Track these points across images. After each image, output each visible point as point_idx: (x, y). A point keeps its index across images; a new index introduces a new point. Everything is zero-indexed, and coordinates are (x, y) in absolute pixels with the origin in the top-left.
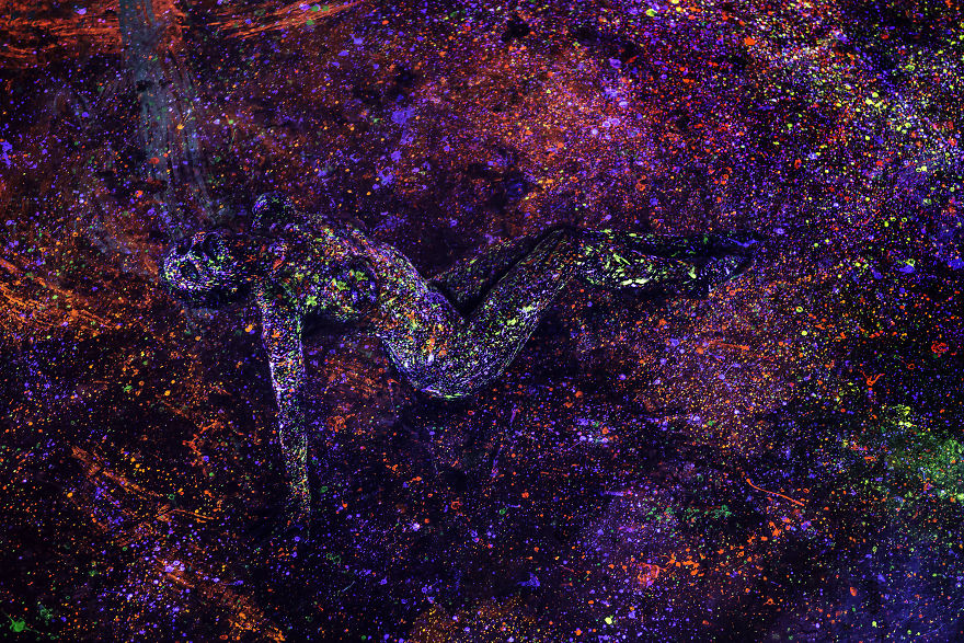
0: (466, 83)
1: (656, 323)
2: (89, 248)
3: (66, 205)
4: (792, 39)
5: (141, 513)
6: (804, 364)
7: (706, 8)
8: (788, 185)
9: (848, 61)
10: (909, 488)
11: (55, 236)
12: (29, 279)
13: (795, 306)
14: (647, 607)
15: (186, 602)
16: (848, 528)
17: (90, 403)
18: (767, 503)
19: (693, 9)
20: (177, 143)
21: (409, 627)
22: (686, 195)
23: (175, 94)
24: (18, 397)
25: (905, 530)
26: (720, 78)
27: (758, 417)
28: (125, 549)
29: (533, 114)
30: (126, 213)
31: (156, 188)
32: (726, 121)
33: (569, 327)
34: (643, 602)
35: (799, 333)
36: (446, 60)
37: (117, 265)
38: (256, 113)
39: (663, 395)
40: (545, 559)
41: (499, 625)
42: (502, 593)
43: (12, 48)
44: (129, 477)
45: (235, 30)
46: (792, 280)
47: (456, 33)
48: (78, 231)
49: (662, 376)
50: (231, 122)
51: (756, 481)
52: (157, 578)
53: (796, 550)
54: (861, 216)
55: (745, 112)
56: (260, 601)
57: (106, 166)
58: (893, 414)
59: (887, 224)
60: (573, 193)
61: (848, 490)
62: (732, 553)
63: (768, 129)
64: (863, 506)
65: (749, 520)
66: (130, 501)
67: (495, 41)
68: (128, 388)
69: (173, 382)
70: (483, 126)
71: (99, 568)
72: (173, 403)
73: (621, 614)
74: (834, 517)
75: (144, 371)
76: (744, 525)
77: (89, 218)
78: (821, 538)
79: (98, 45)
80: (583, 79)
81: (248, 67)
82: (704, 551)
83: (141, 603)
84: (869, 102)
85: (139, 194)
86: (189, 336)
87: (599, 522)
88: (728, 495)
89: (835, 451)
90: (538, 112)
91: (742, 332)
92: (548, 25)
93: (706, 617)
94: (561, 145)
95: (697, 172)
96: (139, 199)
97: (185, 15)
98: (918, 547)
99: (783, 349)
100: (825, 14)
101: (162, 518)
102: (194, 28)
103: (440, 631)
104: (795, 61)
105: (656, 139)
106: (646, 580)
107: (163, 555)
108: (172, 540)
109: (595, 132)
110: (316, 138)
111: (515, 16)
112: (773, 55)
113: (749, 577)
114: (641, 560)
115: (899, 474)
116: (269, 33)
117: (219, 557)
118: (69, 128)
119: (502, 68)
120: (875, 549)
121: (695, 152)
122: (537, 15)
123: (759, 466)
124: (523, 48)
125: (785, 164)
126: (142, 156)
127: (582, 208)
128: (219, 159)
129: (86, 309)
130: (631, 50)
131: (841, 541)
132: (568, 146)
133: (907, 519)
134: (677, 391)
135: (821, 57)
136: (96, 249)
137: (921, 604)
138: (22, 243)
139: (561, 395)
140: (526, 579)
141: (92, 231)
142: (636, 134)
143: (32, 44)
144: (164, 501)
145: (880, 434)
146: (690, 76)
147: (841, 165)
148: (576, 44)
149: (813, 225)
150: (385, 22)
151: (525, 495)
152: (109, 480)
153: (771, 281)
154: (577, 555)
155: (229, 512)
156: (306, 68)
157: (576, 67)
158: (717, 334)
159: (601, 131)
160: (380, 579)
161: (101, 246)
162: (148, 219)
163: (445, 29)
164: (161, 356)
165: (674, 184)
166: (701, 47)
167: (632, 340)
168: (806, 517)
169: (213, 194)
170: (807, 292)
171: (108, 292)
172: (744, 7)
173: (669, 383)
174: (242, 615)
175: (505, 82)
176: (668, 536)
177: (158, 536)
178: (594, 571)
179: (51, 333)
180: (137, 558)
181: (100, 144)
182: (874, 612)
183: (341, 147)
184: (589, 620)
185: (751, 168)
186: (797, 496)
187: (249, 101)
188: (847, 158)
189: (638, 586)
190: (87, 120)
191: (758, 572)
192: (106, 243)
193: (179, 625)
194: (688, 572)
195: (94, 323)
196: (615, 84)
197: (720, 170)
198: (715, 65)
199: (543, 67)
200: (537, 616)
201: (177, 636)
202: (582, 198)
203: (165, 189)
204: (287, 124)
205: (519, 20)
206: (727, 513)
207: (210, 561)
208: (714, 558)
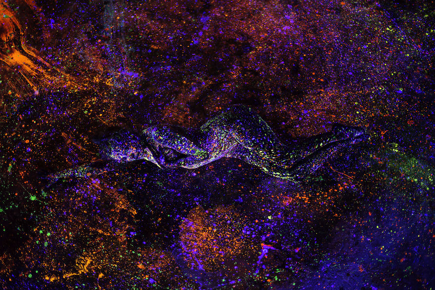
0: (230, 9)
1: (298, 103)
2: (78, 59)
3: (71, 43)
4: (359, 4)
5: (85, 160)
6: (357, 124)
8: (354, 56)
9: (381, 14)
10: (395, 175)
11: (66, 54)
12: (54, 69)
13: (355, 102)
14: (286, 213)
15: (99, 195)
16: (370, 189)
17: (71, 116)
18: (338, 176)
20: (117, 23)
21: (188, 213)
23: (118, 6)
24: (44, 112)
25: (393, 191)
26: (330, 16)
29: (256, 23)
30: (94, 48)
31: (107, 39)
32: (332, 31)
34: (284, 211)
35: (356, 112)
37: (88, 66)
38: (148, 14)
39: (299, 131)
40: (245, 191)
41: (224, 216)
42: (227, 203)
44: (83, 146)
46: (354, 92)
48: (75, 53)
49: (299, 124)
50: (138, 17)
51: (334, 168)
52: (89, 185)
53: (348, 196)
54: (383, 71)
55: (339, 29)
56: (128, 197)
57: (89, 30)
58: (391, 146)
59: (392, 74)
60: (269, 53)
61: (371, 174)
62: (322, 195)
63: (348, 35)
64: (377, 181)
65: (330, 183)
66: (81, 154)
68: (86, 112)
69: (104, 111)
70: (236, 25)
71: (67, 179)
72: (102, 119)
73: (275, 215)
74: (364, 184)
75: (93, 106)
76: (328, 185)
77: (79, 49)
78: (359, 192)
80: (277, 12)
82: (311, 193)
83: (81, 194)
84: (388, 29)
85: (100, 41)
86: (112, 94)
87: (269, 179)
88: (322, 172)
89: (367, 159)
90: (258, 22)
91: (333, 110)
93: (309, 219)
94: (266, 34)
95: (319, 49)
96: (100, 43)
98: (397, 198)
99: (348, 118)
101: (93, 162)
103: (200, 216)
104: (360, 12)
105: (304, 35)
106: (286, 203)
107: (92, 176)
109: (279, 31)
110: (170, 25)
112: (351, 9)
113: (329, 205)
114: (285, 195)
115: (392, 169)
117: (114, 179)
118: (77, 16)
119: (245, 5)
120: (380, 198)
121: (319, 41)
123: (336, 162)
125: (354, 49)
126: (102, 27)
127: (272, 58)
128: (131, 30)
129: (74, 81)
130: (296, 2)
131: (367, 194)
132: (269, 35)
133: (394, 187)
134: (305, 130)
135: (370, 11)
136: (80, 60)
137: (397, 220)
138: (53, 56)
140: (237, 198)
141: (80, 53)
142: (296, 33)
144: (95, 156)
145: (385, 153)
146: (319, 14)
147: (376, 51)
149: (363, 72)
151: (240, 166)
152: (74, 146)
153: (346, 91)
154: (259, 191)
157: (274, 6)
158: (323, 110)
159: (282, 31)
160: (177, 193)
161: (82, 59)
162: (101, 50)
164: (100, 100)
165: (310, 52)
166: (324, 4)
167: (288, 109)
168: (353, 183)
169: (128, 43)
170: (360, 97)
171: (83, 76)
173: (302, 127)
174: (121, 202)
175: (246, 10)
176: (297, 186)
178: (265, 197)
179: (59, 89)
181: (87, 22)
182: (378, 224)
183: (179, 29)
184: (262, 217)
185: (341, 49)
186: (350, 175)
187: (146, 10)
188: (378, 48)
189: (283, 205)
190: (83, 13)
191: (332, 203)
192: (84, 58)
193: (95, 204)
194: (304, 201)
195: (76, 86)
196: (289, 14)
197: (328, 48)
198: (329, 10)
199: (262, 6)
200: (240, 213)
201: (94, 208)
202: (273, 54)
203: (110, 40)
204: (159, 19)
206: (322, 179)
207: (110, 180)
208: (315, 196)
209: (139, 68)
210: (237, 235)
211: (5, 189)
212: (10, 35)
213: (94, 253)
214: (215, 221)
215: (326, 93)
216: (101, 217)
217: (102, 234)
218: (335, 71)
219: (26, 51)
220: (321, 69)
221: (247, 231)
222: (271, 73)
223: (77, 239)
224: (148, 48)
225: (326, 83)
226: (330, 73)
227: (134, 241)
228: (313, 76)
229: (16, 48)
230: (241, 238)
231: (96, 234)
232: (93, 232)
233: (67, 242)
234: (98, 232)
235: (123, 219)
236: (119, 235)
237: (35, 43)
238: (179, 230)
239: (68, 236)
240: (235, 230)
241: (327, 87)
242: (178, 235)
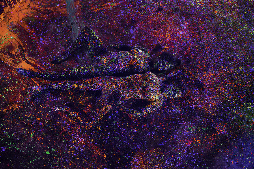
0: (148, 23)
3: (55, 54)
4: (226, 11)
5: (74, 127)
6: (226, 93)
7: (206, 3)
8: (224, 48)
9: (240, 17)
10: (250, 123)
13: (225, 79)
14: (188, 151)
15: (84, 148)
16: (235, 133)
17: (62, 101)
18: (216, 126)
19: (202, 3)
21: (134, 154)
22: (200, 51)
23: (80, 26)
24: (46, 100)
25: (249, 133)
26: (208, 21)
27: (215, 106)
28: (71, 135)
29: (163, 31)
32: (210, 32)
34: (188, 149)
35: (225, 85)
36: (143, 17)
38: (98, 30)
39: (193, 100)
40: (165, 139)
41: (154, 154)
42: (155, 147)
43: (42, 15)
44: (71, 119)
45: (94, 10)
46: (224, 72)
47: (145, 10)
49: (193, 95)
51: (214, 121)
52: (78, 142)
53: (223, 138)
54: (241, 56)
55: (214, 30)
56: (101, 148)
57: (65, 44)
58: (247, 105)
59: (247, 58)
60: (173, 50)
61: (236, 123)
63: (219, 34)
64: (239, 127)
65: (212, 130)
66: (72, 124)
67: (155, 12)
68: (70, 98)
69: (80, 96)
70: (152, 34)
71: (65, 140)
72: (80, 101)
73: (182, 152)
74: (232, 130)
75: (74, 94)
76: (211, 132)
78: (229, 135)
79: (62, 14)
80: (176, 22)
81: (96, 19)
82: (202, 137)
83: (74, 148)
84: (244, 27)
87: (177, 130)
88: (207, 124)
89: (233, 114)
90: (165, 30)
91: (212, 85)
92: (167, 8)
93: (202, 153)
94: (170, 38)
95: (202, 45)
97: (82, 6)
98: (252, 137)
99: (222, 89)
100: (234, 4)
101: (79, 128)
102: (84, 9)
103: (141, 155)
104: (227, 17)
105: (193, 37)
106: (188, 144)
107: (79, 137)
108: (81, 133)
109: (178, 35)
110: (112, 37)
111: (159, 6)
112: (221, 15)
113: (212, 144)
114: (187, 139)
115: (248, 120)
116: (101, 10)
117: (92, 137)
118: (56, 34)
119: (156, 19)
120: (241, 138)
121: (202, 40)
122: (165, 5)
123: (215, 117)
124: (161, 14)
125: (223, 43)
127: (175, 54)
130: (187, 14)
131: (234, 136)
133: (249, 131)
134: (196, 99)
135: (233, 16)
137: (252, 150)
138: (46, 63)
139: (169, 100)
140: (161, 144)
142: (188, 35)
143: (47, 13)
144: (79, 124)
145: (244, 110)
146: (201, 21)
147: (237, 43)
148: (174, 13)
149: (230, 59)
150: (129, 7)
151: (161, 124)
152: (67, 119)
153: (219, 72)
154: (172, 138)
155: (93, 127)
156: (110, 19)
157: (174, 18)
158: (206, 85)
159: (180, 35)
160: (128, 143)
162: (74, 57)
163: (142, 9)
165: (197, 48)
166: (204, 13)
168: (226, 130)
170: (228, 75)
172: (215, 3)
173: (194, 97)
174: (97, 151)
175: (157, 22)
176: (193, 134)
177: (78, 133)
178: (176, 142)
180: (73, 137)
181: (63, 38)
182: (241, 153)
183: (118, 39)
184: (175, 154)
185: (215, 44)
186: (223, 125)
188: (238, 42)
189: (186, 146)
190: (60, 32)
191: (214, 143)
193: (83, 153)
194: (198, 142)
196: (183, 23)
197: (208, 44)
198: (207, 18)
199: (166, 19)
200: (163, 152)
201: (83, 156)
202: (175, 52)
204: (106, 33)
205: (161, 6)
206: (208, 129)
207: (90, 138)
208: (204, 139)
210: (162, 165)
211: (30, 149)
212: (17, 50)
214: (150, 158)
215: (208, 74)
216: (87, 161)
218: (212, 59)
219: (29, 60)
220: (204, 59)
221: (167, 162)
225: (207, 67)
226: (209, 61)
228: (199, 64)
229: (22, 59)
230: (165, 167)
235: (99, 161)
237: (33, 55)
238: (130, 164)
240: (161, 162)
241: (208, 70)
242: (130, 167)
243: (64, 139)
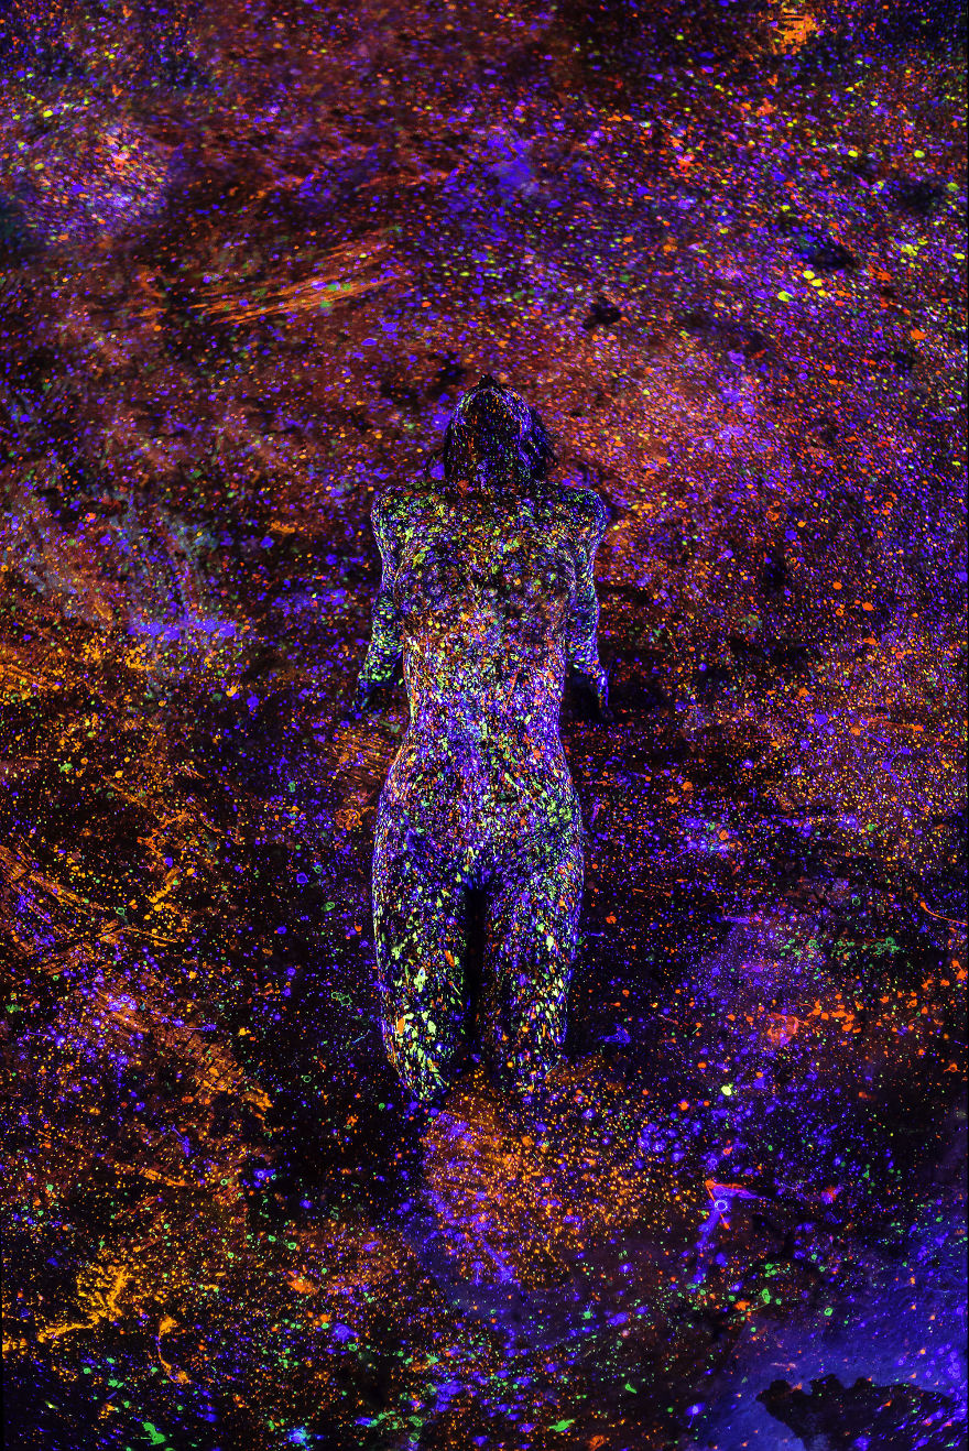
0: (534, 380)
1: (794, 693)
2: (22, 585)
5: (78, 931)
7: (859, 292)
14: (780, 1072)
15: (137, 1051)
17: (15, 786)
18: (948, 935)
19: (841, 293)
26: (879, 381)
27: (936, 820)
28: (56, 978)
29: (625, 421)
30: (73, 542)
31: (114, 510)
32: (889, 434)
33: (673, 697)
34: (776, 1066)
36: (508, 351)
37: (59, 607)
38: (249, 416)
39: (805, 788)
40: (638, 1005)
41: (572, 1094)
42: (578, 1050)
44: (64, 883)
45: (227, 314)
47: (521, 318)
48: (9, 564)
49: (803, 763)
50: (216, 427)
51: (932, 904)
52: (98, 1018)
55: (913, 424)
56: (239, 1052)
57: (50, 482)
60: (680, 522)
62: (901, 1003)
63: (944, 445)
65: (924, 958)
66: (65, 915)
67: (573, 329)
68: (66, 767)
69: (127, 760)
71: (20, 1002)
72: (126, 788)
73: (744, 1081)
75: (88, 745)
76: (917, 964)
77: (23, 548)
80: (693, 378)
81: (241, 360)
82: (861, 998)
83: (75, 1051)
85: (91, 517)
86: (150, 701)
87: (714, 957)
88: (894, 924)
90: (632, 417)
91: (915, 707)
92: (646, 309)
93: (863, 1087)
94: (663, 460)
95: (850, 499)
96: (91, 524)
97: (162, 295)
101: (106, 938)
102: (171, 311)
103: (490, 1099)
105: (793, 455)
106: (777, 1035)
107: (107, 987)
108: (119, 969)
109: (709, 445)
110: (330, 449)
111: (602, 298)
112: (949, 351)
113: (925, 1035)
114: (774, 1010)
116: (269, 318)
117: (184, 992)
119: (583, 362)
121: (846, 472)
122: (631, 297)
123: (938, 885)
124: (612, 337)
127: (692, 542)
128: (198, 473)
129: (15, 663)
130: (757, 342)
132: (673, 462)
134: (824, 785)
136: (31, 587)
139: (662, 786)
140: (611, 1031)
141: (27, 565)
142: (767, 449)
144: (111, 916)
146: (838, 376)
148: (684, 334)
150: (426, 305)
151: (612, 919)
152: (37, 887)
153: (953, 640)
154: (683, 1000)
155: (198, 933)
156: (319, 361)
157: (683, 361)
158: (879, 709)
159: (718, 444)
161: (37, 584)
162: (100, 549)
163: (506, 313)
164: (110, 725)
165: (818, 513)
166: (853, 341)
167: (762, 716)
169: (189, 519)
171: (44, 642)
173: (812, 773)
174: (213, 1070)
175: (587, 380)
176: (810, 978)
177: (101, 963)
178: (707, 1022)
180: (73, 988)
181: (42, 455)
183: (363, 459)
184: (699, 1089)
185: (924, 494)
187: (241, 401)
189: (768, 1044)
190: (27, 425)
191: (934, 1027)
192: (45, 580)
193: (126, 1081)
194: (839, 1026)
195: (24, 681)
196: (737, 385)
197: (881, 496)
198: (873, 363)
199: (640, 362)
200: (626, 1082)
201: (125, 1096)
202: (691, 528)
203: (126, 511)
204: (291, 430)
205: (607, 302)
206: (894, 949)
207: (171, 998)
208: (876, 1008)
209: (236, 603)
210: (621, 1158)
213: (137, 1249)
214: (543, 1113)
215: (886, 650)
216: (150, 1126)
217: (159, 1185)
218: (910, 571)
220: (860, 568)
221: (653, 1142)
222: (691, 592)
223: (74, 1206)
224: (259, 532)
225: (882, 616)
226: (894, 579)
227: (272, 1199)
228: (837, 595)
230: (635, 1168)
231: (137, 1187)
232: (127, 1178)
233: (41, 1220)
234: (143, 1179)
235: (226, 1130)
236: (217, 1185)
238: (421, 1152)
239: (43, 1196)
240: (614, 1140)
241: (887, 630)
242: (420, 1169)
243: (14, 996)
